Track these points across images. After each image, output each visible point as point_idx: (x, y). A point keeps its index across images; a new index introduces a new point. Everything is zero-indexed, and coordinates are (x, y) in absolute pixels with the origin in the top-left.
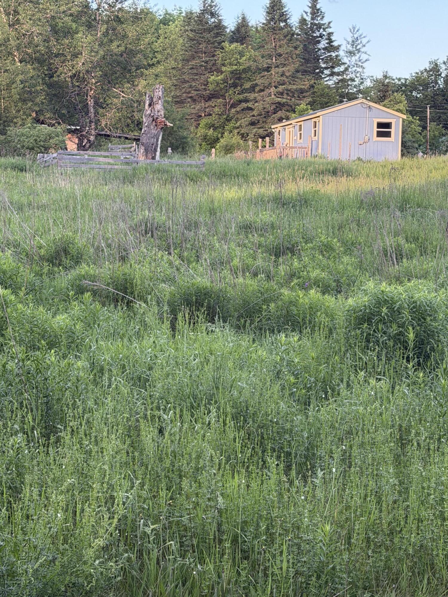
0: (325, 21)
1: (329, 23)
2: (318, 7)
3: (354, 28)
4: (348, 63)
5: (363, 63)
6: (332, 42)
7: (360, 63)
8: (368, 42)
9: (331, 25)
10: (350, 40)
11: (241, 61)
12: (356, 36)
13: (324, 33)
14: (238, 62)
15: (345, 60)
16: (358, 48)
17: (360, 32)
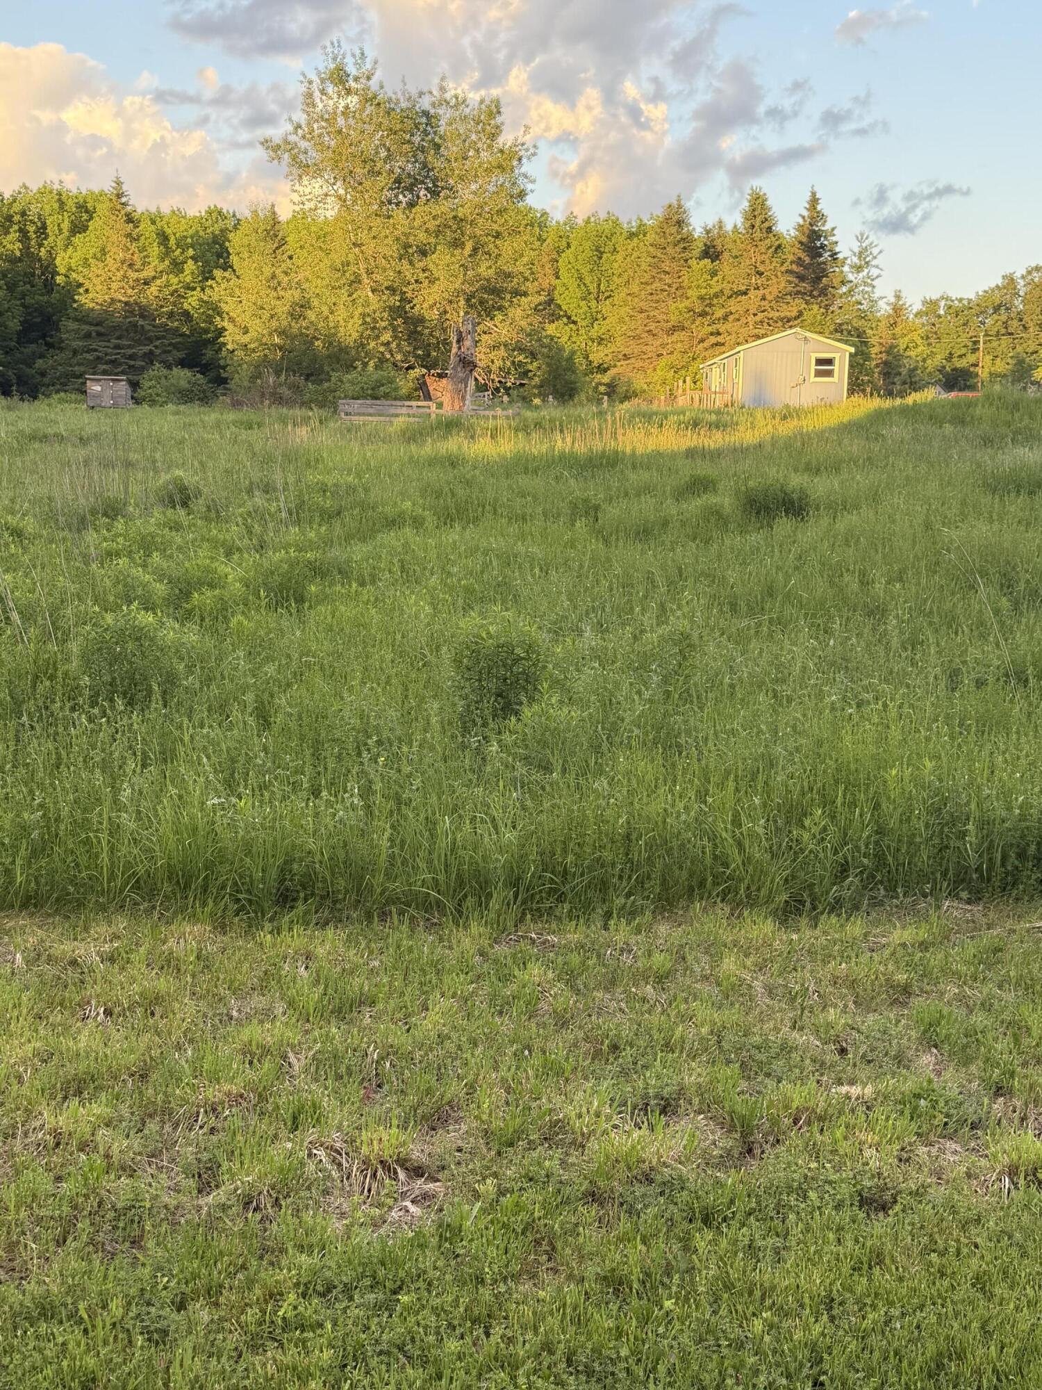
0: (828, 227)
1: (833, 229)
2: (819, 208)
3: (862, 235)
4: (855, 281)
5: (873, 280)
6: (836, 254)
7: (869, 281)
8: (881, 252)
9: (835, 232)
10: (857, 250)
11: (711, 282)
12: (864, 245)
13: (826, 243)
14: (709, 285)
15: (851, 277)
16: (867, 259)
17: (870, 240)
